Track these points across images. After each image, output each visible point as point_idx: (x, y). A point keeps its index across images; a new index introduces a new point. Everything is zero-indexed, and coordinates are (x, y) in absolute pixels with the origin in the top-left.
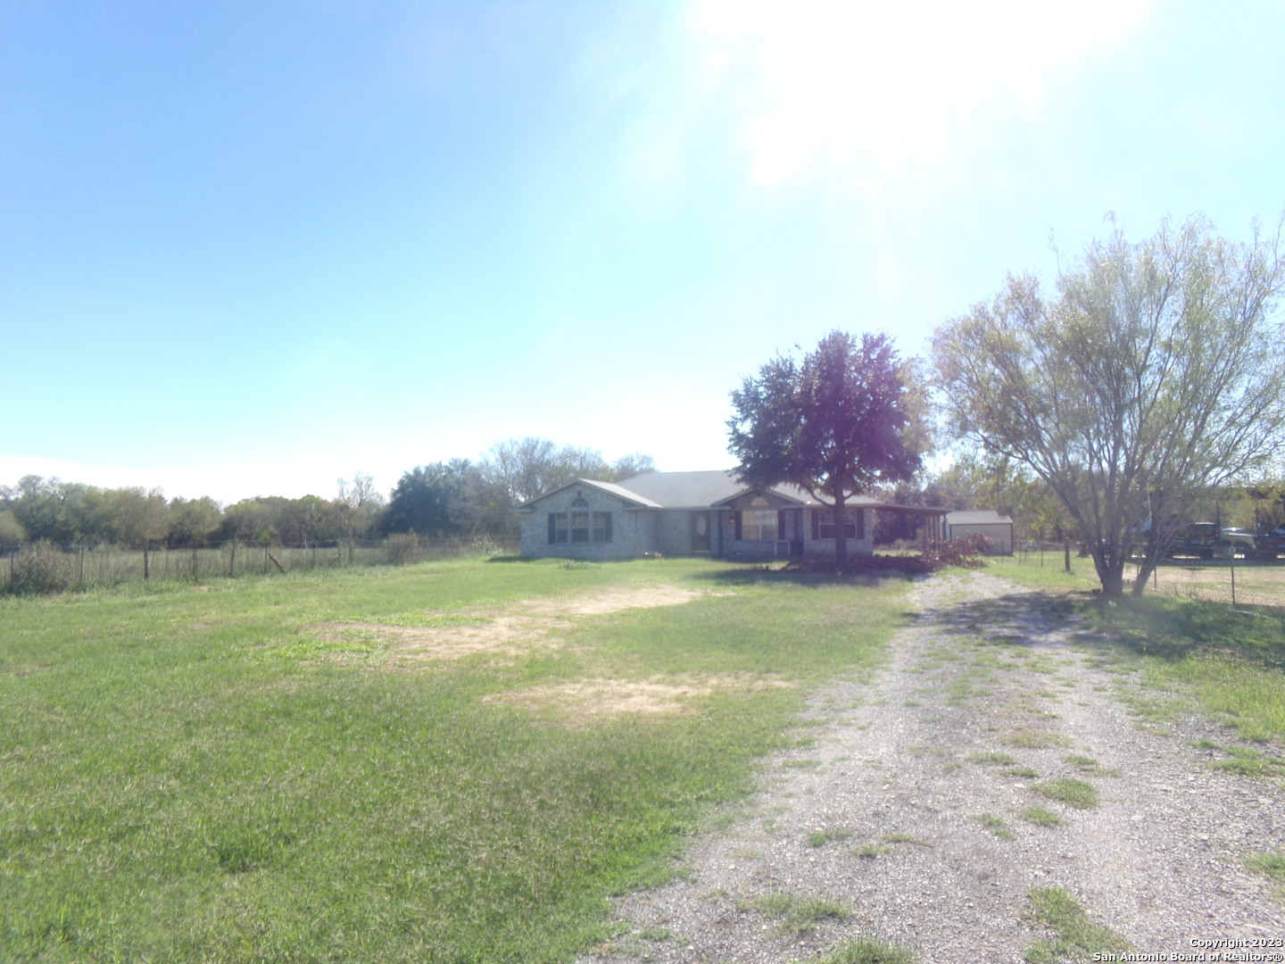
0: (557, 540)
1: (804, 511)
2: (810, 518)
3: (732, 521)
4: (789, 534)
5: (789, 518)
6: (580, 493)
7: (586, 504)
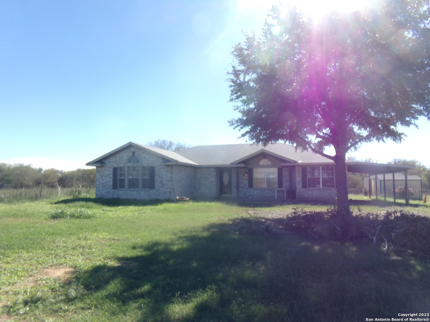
0: (118, 187)
1: (297, 168)
2: (301, 173)
3: (246, 175)
4: (286, 184)
5: (285, 173)
6: (134, 153)
7: (138, 161)
